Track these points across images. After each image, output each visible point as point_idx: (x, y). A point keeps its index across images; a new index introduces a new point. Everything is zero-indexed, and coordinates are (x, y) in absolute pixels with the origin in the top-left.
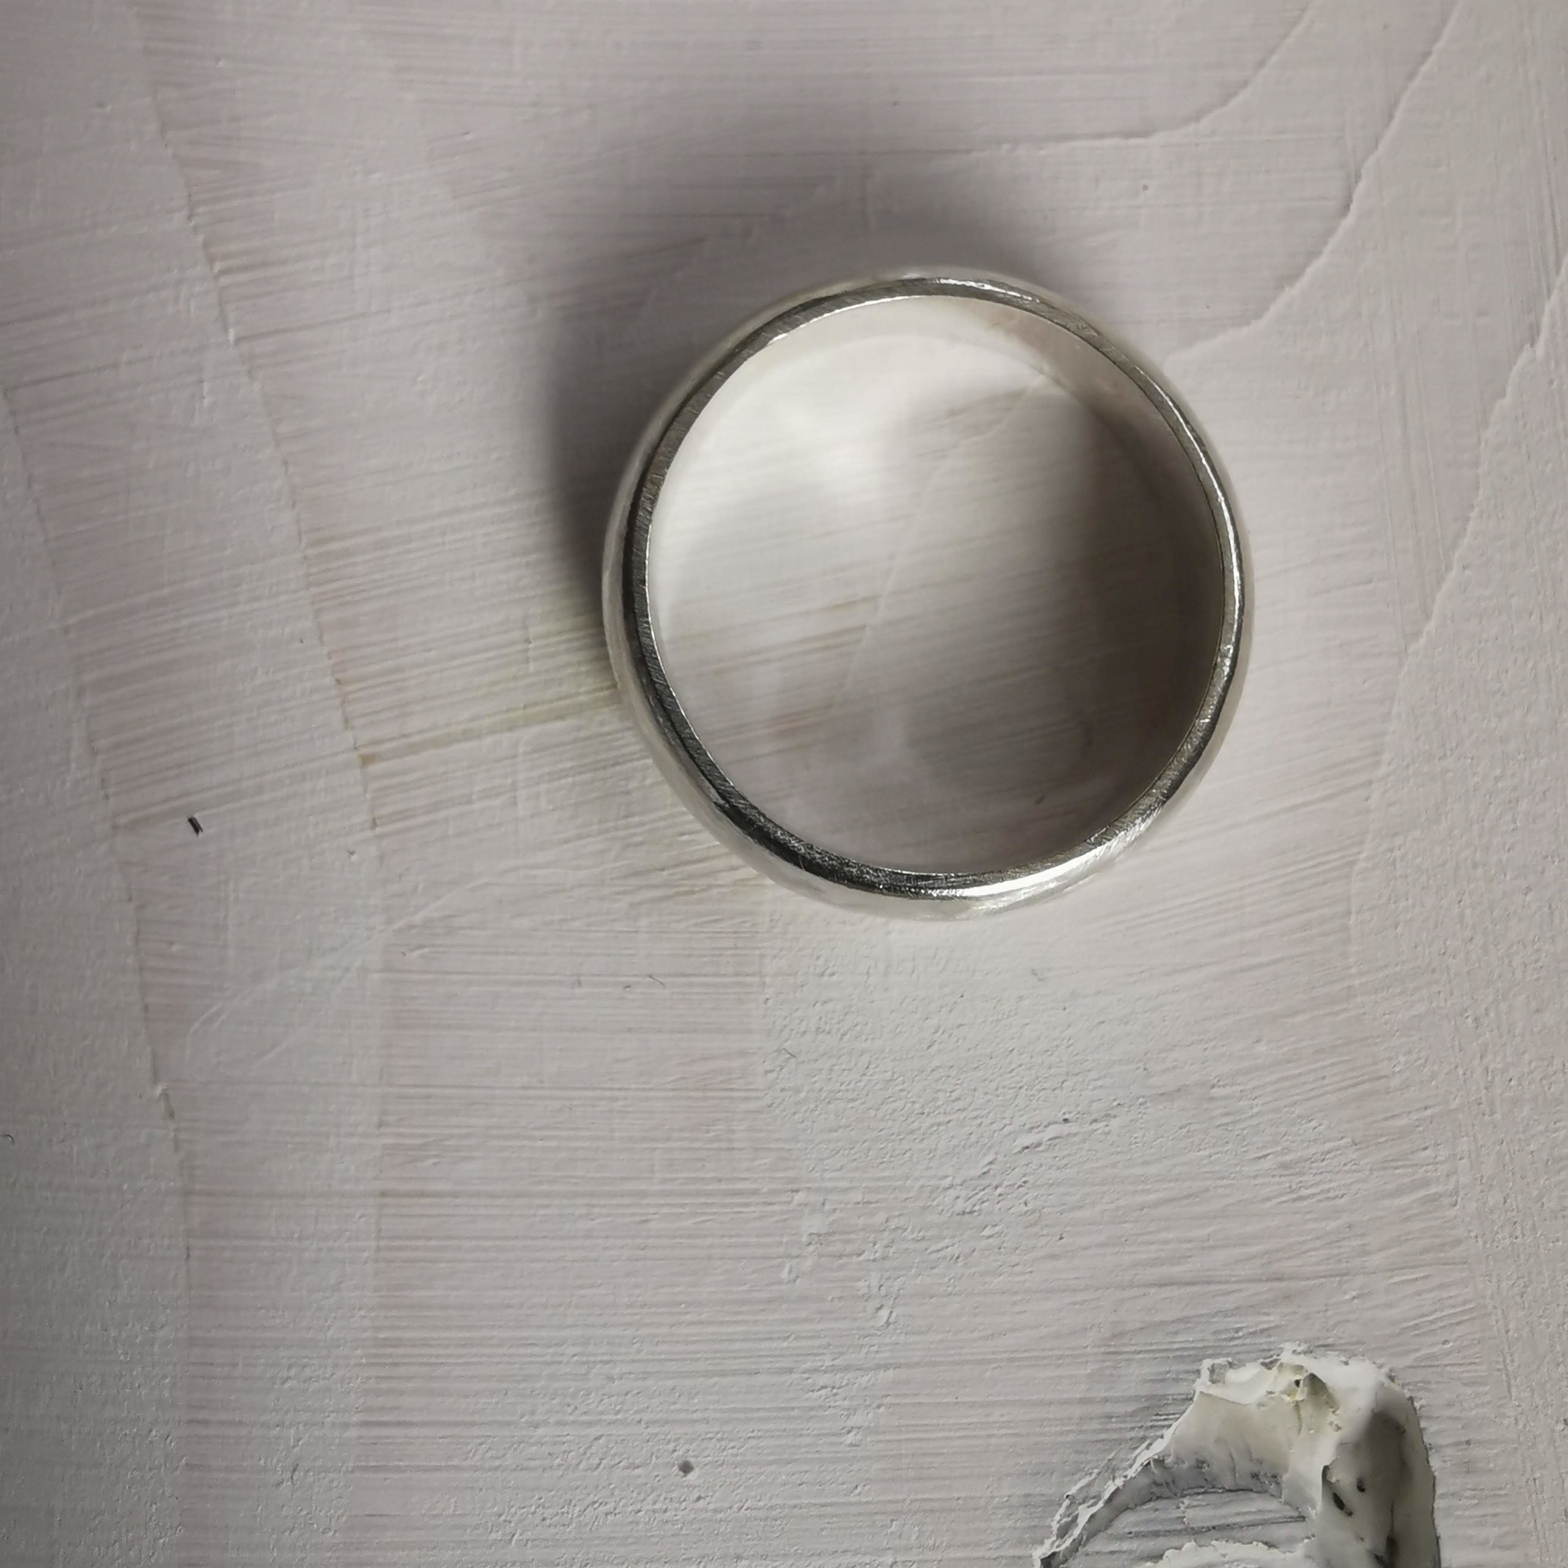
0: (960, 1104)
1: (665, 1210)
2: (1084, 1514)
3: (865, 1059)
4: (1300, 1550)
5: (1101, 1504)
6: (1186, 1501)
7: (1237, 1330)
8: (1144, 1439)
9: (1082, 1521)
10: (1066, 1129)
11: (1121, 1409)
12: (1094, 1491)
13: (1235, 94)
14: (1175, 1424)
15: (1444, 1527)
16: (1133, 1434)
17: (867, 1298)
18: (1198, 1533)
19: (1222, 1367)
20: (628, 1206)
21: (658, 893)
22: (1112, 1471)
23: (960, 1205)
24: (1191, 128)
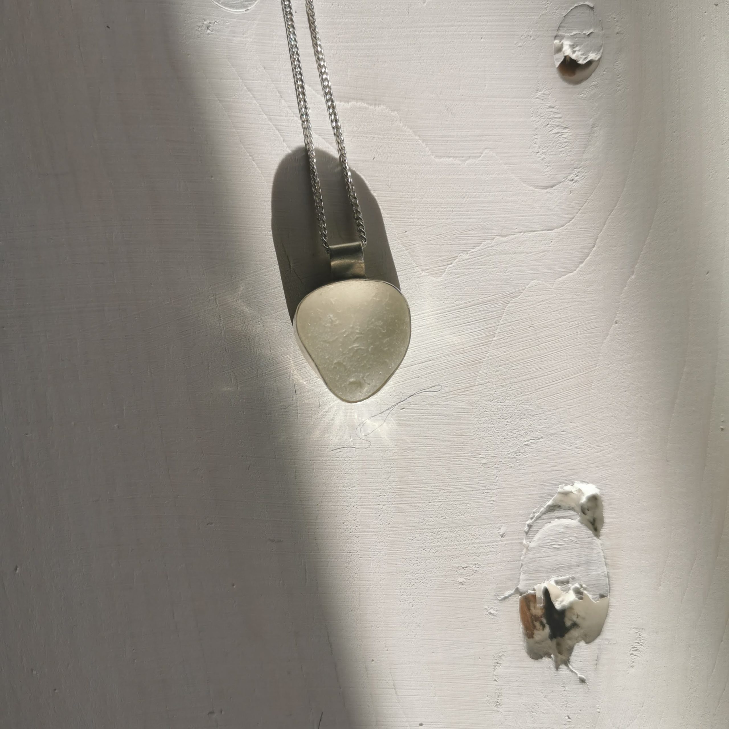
0: (512, 437)
1: (454, 460)
2: (537, 515)
3: (493, 428)
4: (577, 520)
5: (539, 513)
6: (555, 512)
7: (566, 479)
8: (548, 500)
9: (536, 516)
10: (533, 441)
11: (543, 495)
12: (538, 510)
13: (571, 220)
14: (554, 497)
15: (605, 515)
16: (545, 500)
17: (494, 475)
18: (558, 518)
19: (563, 486)
20: (447, 459)
21: (451, 396)
22: (542, 507)
23: (512, 456)
24: (562, 228)
